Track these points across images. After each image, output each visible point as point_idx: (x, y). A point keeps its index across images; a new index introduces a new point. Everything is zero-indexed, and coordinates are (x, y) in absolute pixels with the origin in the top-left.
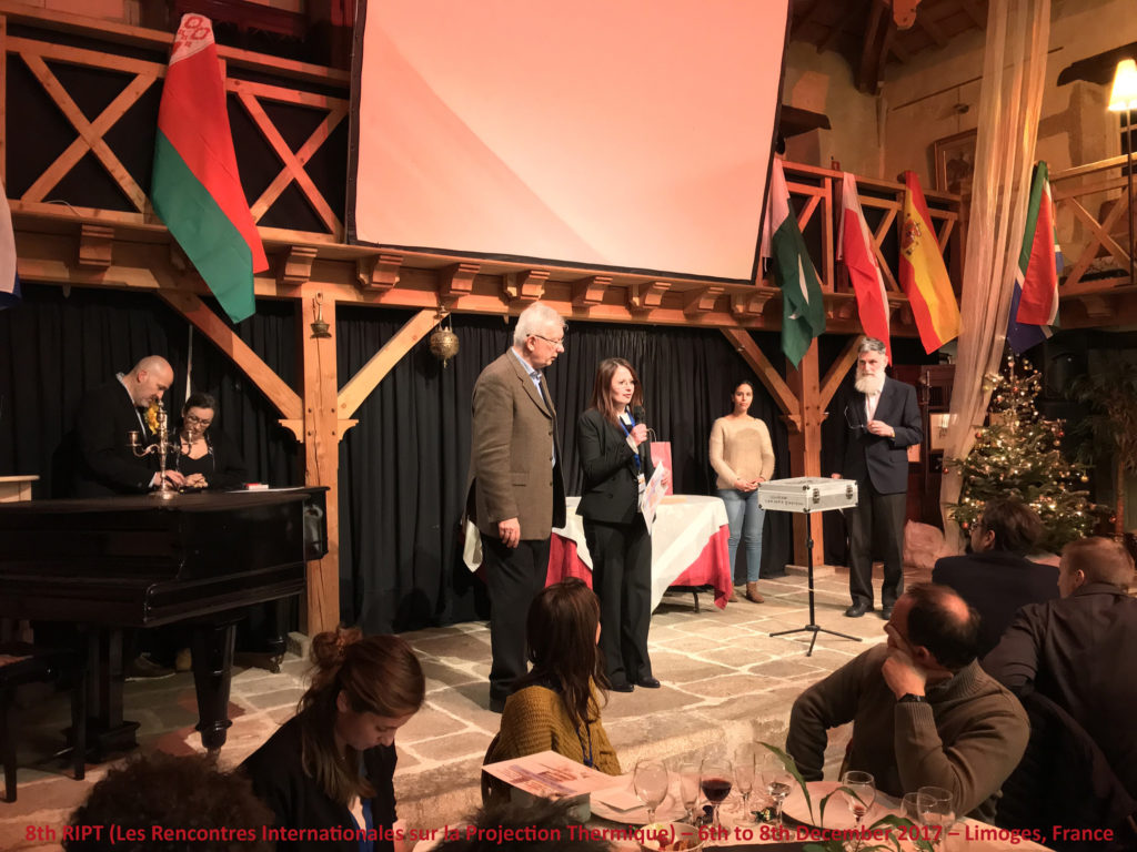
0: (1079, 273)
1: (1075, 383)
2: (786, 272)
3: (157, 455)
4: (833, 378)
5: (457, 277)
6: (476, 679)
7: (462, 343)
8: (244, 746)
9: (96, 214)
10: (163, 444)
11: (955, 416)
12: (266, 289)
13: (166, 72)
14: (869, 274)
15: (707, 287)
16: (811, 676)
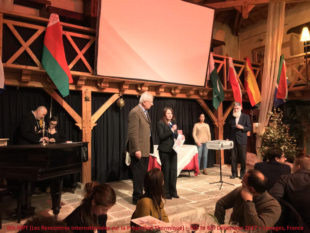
0: (293, 85)
1: (292, 115)
2: (214, 84)
3: (42, 133)
4: (227, 113)
5: (125, 85)
6: (129, 195)
7: (126, 103)
8: (65, 214)
9: (26, 67)
10: (44, 130)
11: (260, 123)
12: (72, 88)
13: (46, 29)
14: (236, 84)
15: (192, 88)
16: (221, 195)
